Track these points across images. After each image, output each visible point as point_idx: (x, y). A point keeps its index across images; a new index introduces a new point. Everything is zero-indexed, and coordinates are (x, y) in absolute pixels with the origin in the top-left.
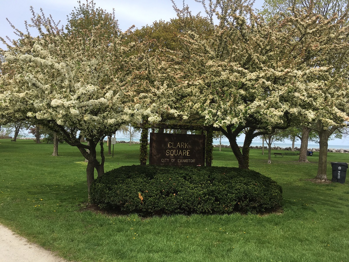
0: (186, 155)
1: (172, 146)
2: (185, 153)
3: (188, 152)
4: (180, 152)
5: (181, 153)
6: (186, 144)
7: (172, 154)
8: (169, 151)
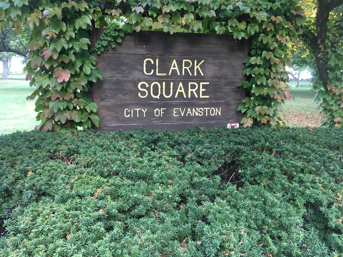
1: (155, 72)
2: (194, 90)
3: (204, 86)
5: (183, 91)
6: (197, 65)
7: (157, 94)
8: (147, 84)
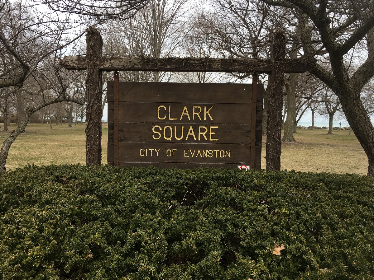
2: (204, 134)
3: (213, 130)
4: (191, 132)
5: (193, 134)
6: (207, 111)
7: (169, 137)
8: (160, 128)
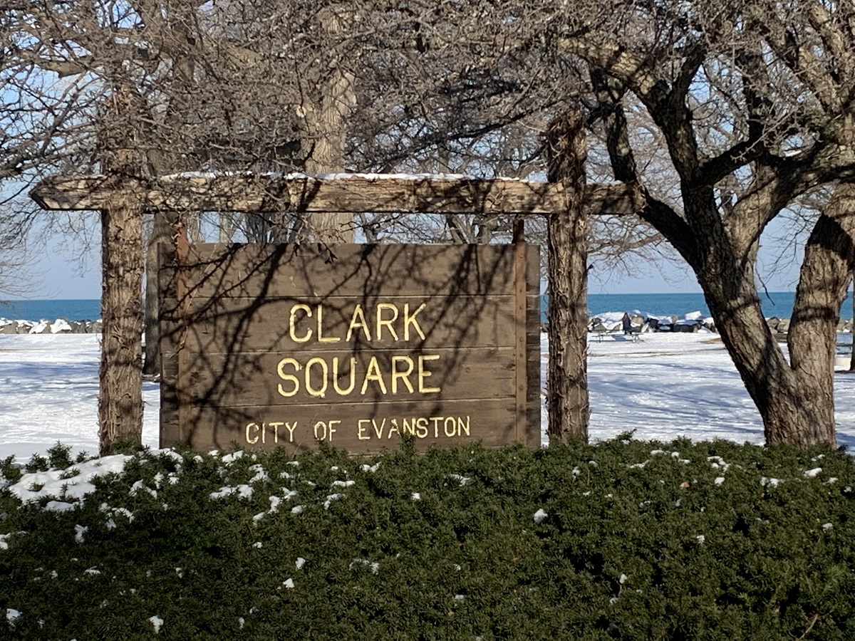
0: (416, 387)
1: (315, 335)
2: (404, 376)
3: (426, 367)
4: (374, 373)
5: (379, 377)
7: (320, 388)
8: (296, 364)
